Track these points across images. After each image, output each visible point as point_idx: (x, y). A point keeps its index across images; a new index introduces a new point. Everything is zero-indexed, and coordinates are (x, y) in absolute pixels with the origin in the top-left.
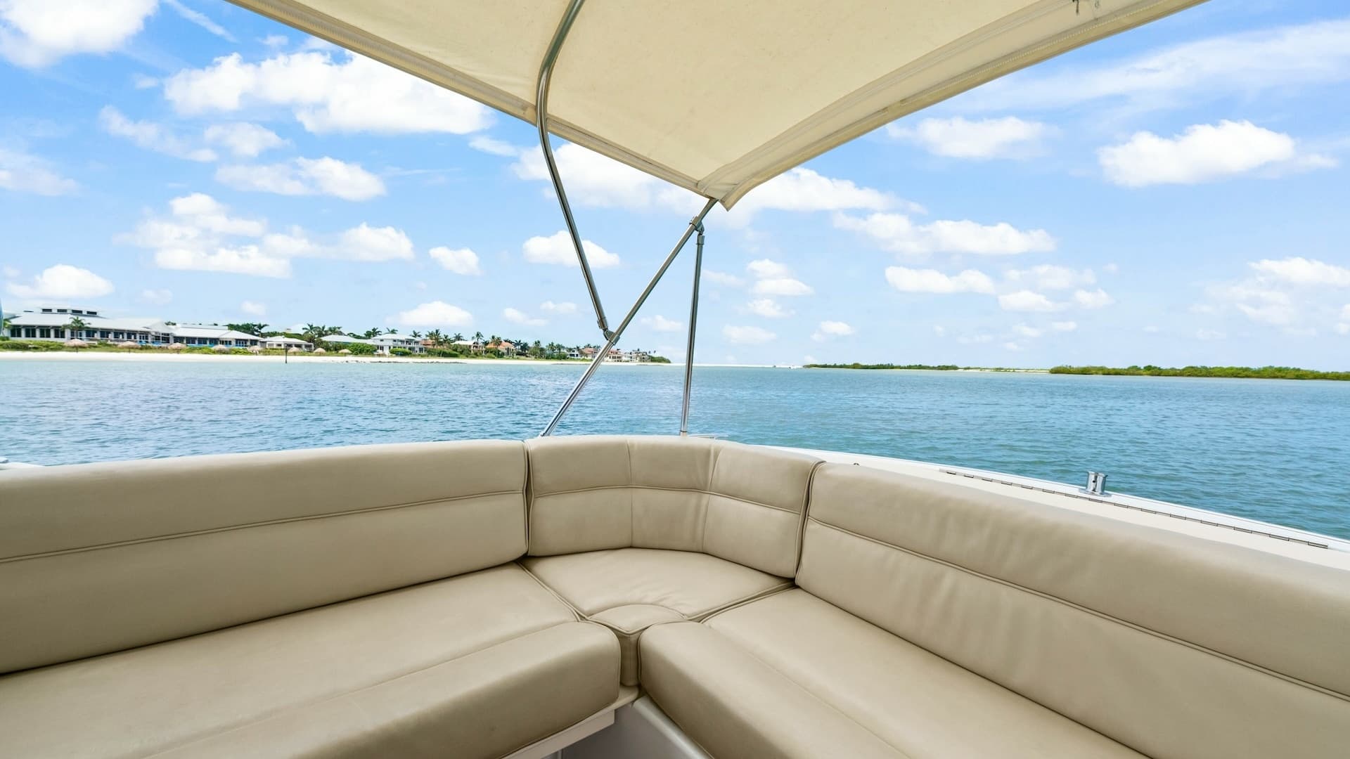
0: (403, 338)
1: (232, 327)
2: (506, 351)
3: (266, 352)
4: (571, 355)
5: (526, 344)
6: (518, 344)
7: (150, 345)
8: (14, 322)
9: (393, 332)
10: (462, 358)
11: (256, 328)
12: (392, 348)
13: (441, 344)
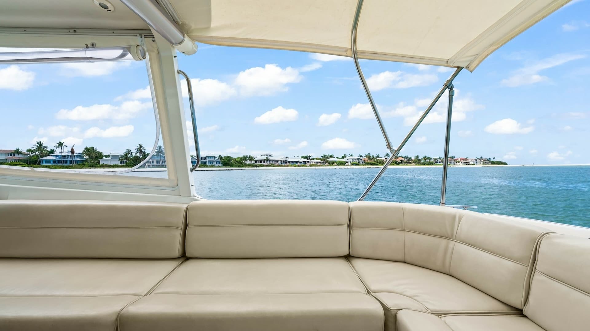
0: (356, 158)
1: (302, 157)
2: (400, 162)
3: (311, 166)
4: (436, 162)
5: (410, 158)
6: (406, 158)
7: (282, 164)
8: (256, 159)
9: (352, 155)
10: (380, 165)
11: (309, 157)
12: (351, 162)
13: (371, 159)
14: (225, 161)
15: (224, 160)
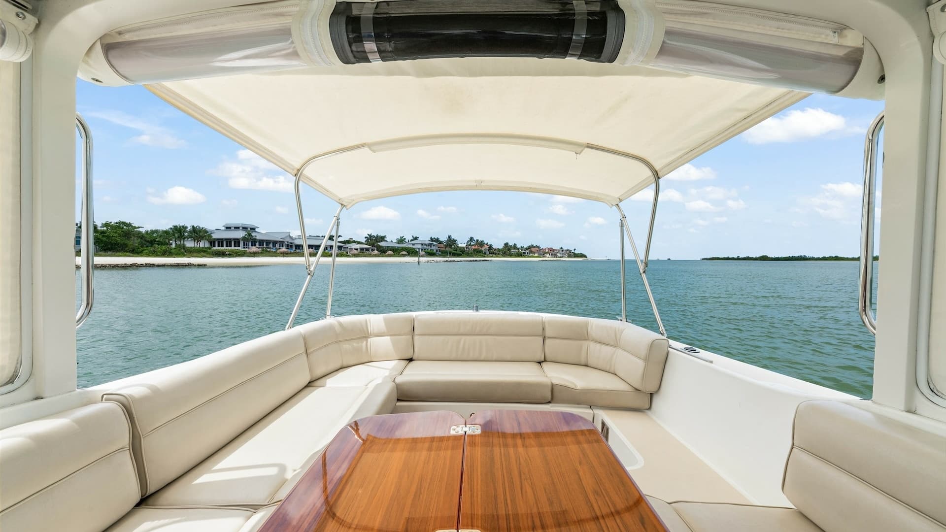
2: (485, 251)
4: (524, 253)
13: (451, 246)
14: (108, 237)
15: (103, 232)
